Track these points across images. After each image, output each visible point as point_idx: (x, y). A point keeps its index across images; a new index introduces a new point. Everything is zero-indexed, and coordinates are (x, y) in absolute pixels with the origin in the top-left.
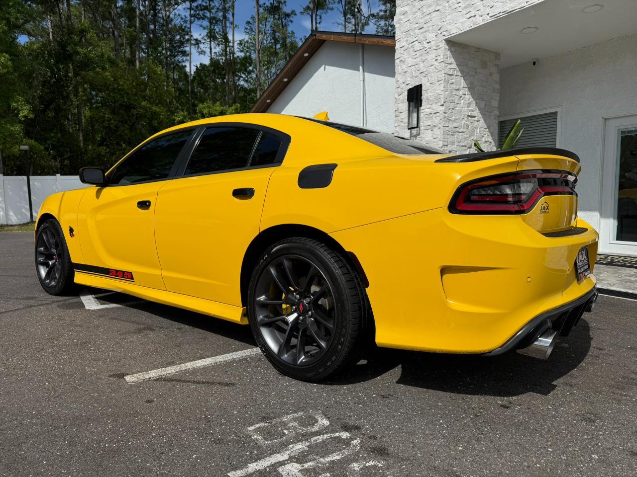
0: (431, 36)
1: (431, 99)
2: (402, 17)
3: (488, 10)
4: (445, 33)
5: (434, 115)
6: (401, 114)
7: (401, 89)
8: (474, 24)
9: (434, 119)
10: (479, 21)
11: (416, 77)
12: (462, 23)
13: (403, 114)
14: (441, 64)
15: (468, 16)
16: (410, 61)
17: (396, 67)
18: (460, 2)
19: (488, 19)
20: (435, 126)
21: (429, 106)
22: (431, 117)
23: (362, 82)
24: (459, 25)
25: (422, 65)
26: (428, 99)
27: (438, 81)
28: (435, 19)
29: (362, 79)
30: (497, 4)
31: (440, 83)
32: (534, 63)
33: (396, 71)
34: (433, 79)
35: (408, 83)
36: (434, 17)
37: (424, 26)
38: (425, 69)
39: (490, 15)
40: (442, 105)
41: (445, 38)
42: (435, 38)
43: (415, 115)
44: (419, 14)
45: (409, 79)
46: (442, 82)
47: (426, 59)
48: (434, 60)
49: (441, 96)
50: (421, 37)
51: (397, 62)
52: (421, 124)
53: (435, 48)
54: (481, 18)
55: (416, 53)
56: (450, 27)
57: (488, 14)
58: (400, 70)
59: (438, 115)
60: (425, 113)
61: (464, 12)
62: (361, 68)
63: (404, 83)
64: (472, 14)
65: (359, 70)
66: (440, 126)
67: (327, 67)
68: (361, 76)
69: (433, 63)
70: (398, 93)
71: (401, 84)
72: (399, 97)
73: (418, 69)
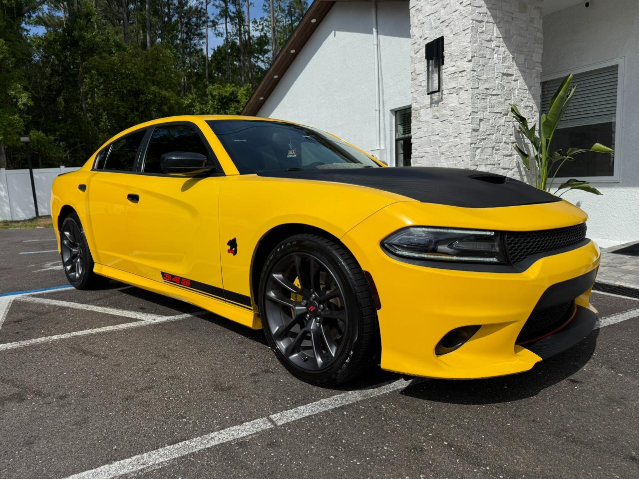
1: (455, 54)
5: (460, 75)
6: (418, 77)
7: (418, 45)
9: (460, 79)
11: (436, 28)
13: (421, 75)
14: (468, 7)
16: (428, 9)
17: (412, 18)
20: (461, 88)
21: (453, 63)
22: (455, 77)
23: (376, 47)
25: (443, 11)
26: (451, 54)
27: (464, 30)
29: (376, 43)
31: (466, 32)
32: (587, 5)
33: (411, 23)
34: (457, 28)
35: (426, 36)
38: (447, 17)
40: (470, 61)
43: (436, 76)
45: (427, 32)
46: (469, 31)
47: (448, 4)
48: (458, 4)
49: (468, 49)
51: (412, 11)
52: (444, 87)
58: (416, 21)
59: (464, 73)
60: (448, 73)
62: (374, 30)
63: (421, 37)
65: (372, 33)
66: (467, 88)
67: (337, 32)
68: (375, 40)
69: (457, 8)
70: (415, 51)
71: (417, 39)
72: (416, 55)
73: (439, 17)
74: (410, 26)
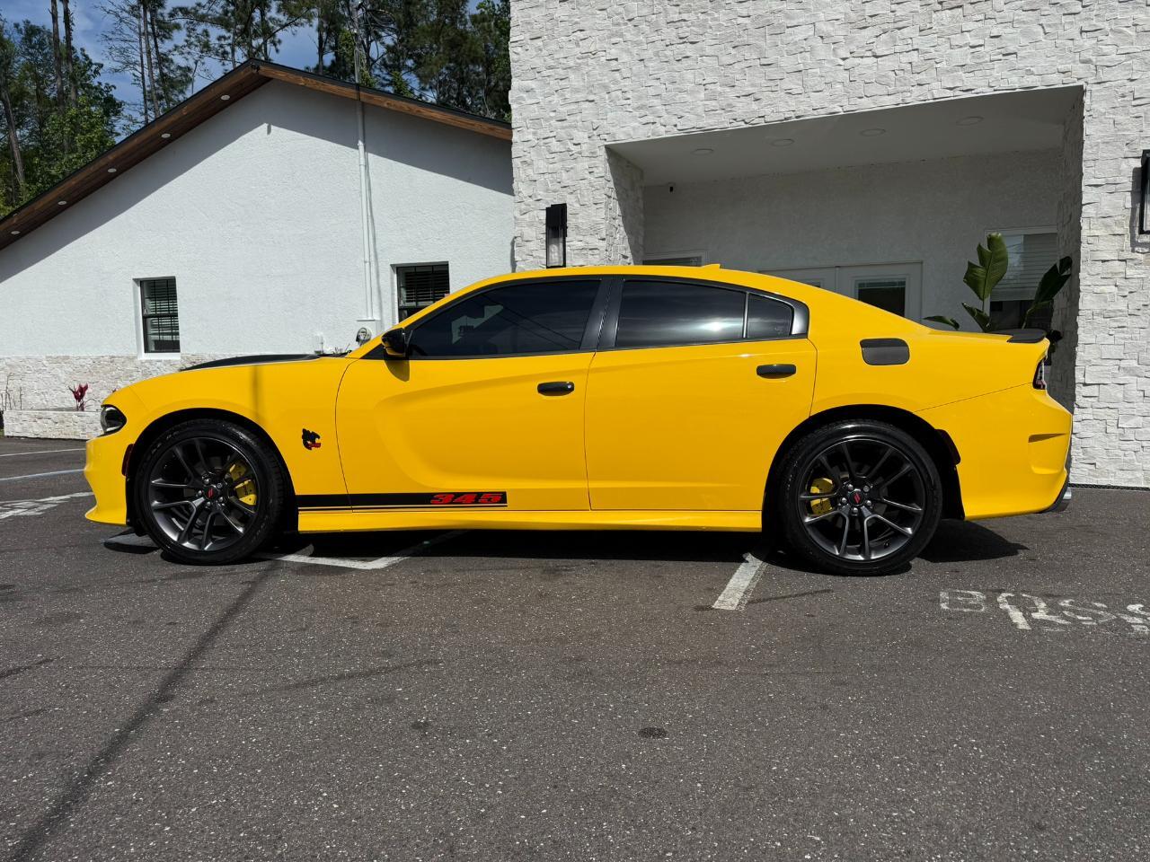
0: (580, 136)
1: (584, 228)
2: (525, 95)
3: (675, 120)
4: (606, 137)
5: (590, 252)
6: (528, 244)
7: (526, 205)
8: (653, 134)
9: (590, 257)
10: (662, 133)
11: (555, 192)
12: (634, 129)
13: (531, 243)
14: (601, 179)
15: (644, 120)
16: (542, 165)
17: (515, 171)
18: (629, 99)
19: (674, 133)
21: (581, 238)
23: (363, 168)
24: (631, 130)
25: (564, 175)
26: (577, 227)
27: (596, 204)
28: (587, 112)
29: (363, 162)
30: (687, 115)
31: (598, 206)
32: (671, 189)
33: (514, 176)
34: (586, 199)
35: (539, 198)
36: (586, 109)
37: (567, 117)
38: (570, 183)
39: (679, 127)
40: (604, 239)
41: (606, 143)
42: (587, 140)
44: (556, 99)
45: (541, 193)
46: (603, 206)
47: (572, 168)
49: (602, 226)
50: (562, 134)
51: (516, 162)
52: (567, 262)
53: (587, 154)
54: (663, 129)
55: (553, 155)
56: (613, 130)
57: (676, 126)
58: (523, 176)
59: (596, 252)
60: (574, 248)
61: (637, 114)
62: (360, 143)
63: (530, 197)
64: (650, 118)
65: (357, 148)
67: (273, 127)
68: (362, 158)
69: (586, 176)
70: (521, 211)
71: (525, 197)
72: (522, 217)
73: (559, 180)
74: (513, 179)
